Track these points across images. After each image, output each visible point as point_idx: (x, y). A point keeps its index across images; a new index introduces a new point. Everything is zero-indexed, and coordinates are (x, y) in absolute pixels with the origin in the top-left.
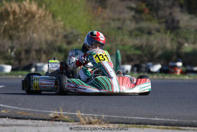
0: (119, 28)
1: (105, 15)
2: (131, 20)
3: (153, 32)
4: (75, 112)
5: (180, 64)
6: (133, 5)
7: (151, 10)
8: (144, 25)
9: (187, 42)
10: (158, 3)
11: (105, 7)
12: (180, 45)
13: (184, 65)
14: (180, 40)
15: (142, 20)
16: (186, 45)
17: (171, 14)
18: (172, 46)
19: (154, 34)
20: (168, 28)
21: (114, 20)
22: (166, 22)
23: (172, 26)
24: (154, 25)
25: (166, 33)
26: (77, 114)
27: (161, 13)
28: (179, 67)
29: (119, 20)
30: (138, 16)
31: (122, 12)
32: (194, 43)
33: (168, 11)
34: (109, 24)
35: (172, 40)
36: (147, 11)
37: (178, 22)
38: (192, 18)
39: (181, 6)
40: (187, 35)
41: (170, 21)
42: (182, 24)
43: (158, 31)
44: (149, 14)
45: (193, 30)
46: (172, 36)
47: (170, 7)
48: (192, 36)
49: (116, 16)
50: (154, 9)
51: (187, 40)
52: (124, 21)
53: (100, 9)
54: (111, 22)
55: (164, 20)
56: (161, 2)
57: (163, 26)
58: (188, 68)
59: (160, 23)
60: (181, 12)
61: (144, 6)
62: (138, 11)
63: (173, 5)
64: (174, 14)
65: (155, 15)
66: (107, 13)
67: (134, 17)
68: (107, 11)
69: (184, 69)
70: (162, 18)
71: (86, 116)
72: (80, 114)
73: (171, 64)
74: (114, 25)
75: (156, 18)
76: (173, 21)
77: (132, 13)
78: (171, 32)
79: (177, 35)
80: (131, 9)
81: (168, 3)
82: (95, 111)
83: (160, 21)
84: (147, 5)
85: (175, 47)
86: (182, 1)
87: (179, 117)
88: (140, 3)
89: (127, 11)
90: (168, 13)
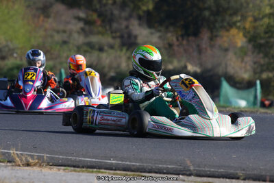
0: (65, 42)
1: (47, 25)
2: (79, 33)
3: (106, 48)
4: (9, 150)
6: (82, 15)
7: (103, 21)
8: (95, 39)
10: (112, 14)
11: (48, 16)
15: (91, 33)
17: (127, 27)
18: (128, 65)
19: (107, 51)
20: (123, 45)
21: (58, 32)
22: (122, 37)
23: (129, 42)
24: (107, 39)
25: (121, 50)
26: (11, 152)
27: (115, 25)
29: (64, 32)
30: (87, 28)
31: (68, 23)
33: (124, 23)
34: (52, 36)
35: (129, 58)
36: (99, 23)
37: (136, 37)
38: (152, 34)
39: (140, 18)
41: (126, 36)
42: (140, 40)
43: (112, 47)
44: (101, 26)
46: (128, 54)
47: (127, 19)
49: (61, 27)
50: (107, 19)
52: (71, 34)
53: (42, 18)
54: (55, 34)
55: (118, 34)
56: (116, 12)
57: (118, 41)
59: (114, 38)
60: (140, 25)
61: (95, 17)
62: (88, 22)
63: (130, 16)
64: (131, 27)
65: (108, 27)
66: (50, 23)
67: (83, 29)
68: (50, 20)
70: (116, 32)
71: (22, 154)
72: (15, 152)
74: (58, 38)
75: (109, 32)
76: (130, 35)
77: (81, 25)
78: (128, 49)
80: (79, 19)
81: (124, 14)
82: (35, 148)
83: (114, 35)
84: (100, 15)
86: (141, 13)
87: (141, 160)
88: (90, 13)
89: (74, 21)
90: (123, 26)
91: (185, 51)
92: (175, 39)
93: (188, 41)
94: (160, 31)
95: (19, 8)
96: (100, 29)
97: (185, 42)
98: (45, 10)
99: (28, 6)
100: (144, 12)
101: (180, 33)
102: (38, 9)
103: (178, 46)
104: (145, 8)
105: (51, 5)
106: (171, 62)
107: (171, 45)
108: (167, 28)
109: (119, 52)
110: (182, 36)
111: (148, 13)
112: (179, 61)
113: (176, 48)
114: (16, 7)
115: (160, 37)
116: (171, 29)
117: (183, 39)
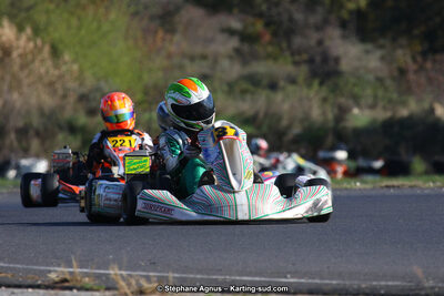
1: (173, 49)
2: (230, 57)
3: (282, 83)
4: (107, 269)
5: (342, 155)
6: (236, 24)
7: (275, 34)
8: (261, 68)
9: (358, 105)
10: (291, 20)
11: (171, 31)
12: (343, 112)
13: (352, 156)
14: (342, 100)
15: (255, 57)
16: (356, 111)
17: (320, 43)
18: (324, 113)
19: (283, 89)
20: (314, 74)
21: (192, 59)
22: (311, 61)
23: (324, 71)
24: (283, 68)
25: (309, 86)
26: (111, 272)
27: (297, 41)
28: (339, 162)
29: (204, 57)
30: (246, 48)
31: (211, 41)
32: (373, 107)
33: (314, 37)
34: (181, 67)
35: (325, 100)
36: (267, 37)
37: (337, 60)
38: (367, 52)
39: (343, 25)
40: (356, 90)
41: (318, 59)
42: (345, 66)
43: (293, 81)
44: (270, 43)
45: (371, 77)
46: (324, 91)
47: (319, 28)
48: (369, 92)
49: (198, 50)
50: (283, 32)
51: (356, 100)
52: (216, 61)
53: (160, 34)
54: (187, 62)
55: (305, 57)
56: (299, 16)
57: (304, 70)
58: (362, 162)
59: (296, 64)
60: (344, 37)
61: (259, 26)
62: (247, 37)
63: (326, 22)
64: (327, 43)
65: (284, 45)
66: (178, 44)
67: (237, 51)
68: (177, 38)
69: (353, 165)
70: (299, 53)
71: (130, 276)
72: (119, 272)
73: (322, 154)
74: (192, 69)
75: (287, 54)
76: (325, 58)
77: (234, 42)
78: (321, 84)
79: (335, 89)
80: (231, 32)
81: (314, 19)
82: (153, 265)
83: (297, 58)
84: (267, 25)
85: (330, 116)
86: (345, 15)
87: (340, 276)
88: (250, 19)
89: (221, 37)
90: (313, 42)
91: (430, 80)
92: (409, 60)
93: (434, 61)
94: (381, 47)
95: (117, 18)
96: (270, 49)
97: (429, 65)
98: (166, 20)
99: (135, 14)
100: (351, 12)
101: (419, 48)
102: (152, 18)
103: (416, 72)
104: (351, 6)
105: (178, 9)
106: (404, 104)
107: (402, 72)
108: (394, 40)
109: (305, 91)
110: (424, 54)
111: (359, 14)
112: (420, 100)
113: (412, 76)
114: (113, 16)
115: (382, 58)
116: (403, 41)
117: (425, 60)
